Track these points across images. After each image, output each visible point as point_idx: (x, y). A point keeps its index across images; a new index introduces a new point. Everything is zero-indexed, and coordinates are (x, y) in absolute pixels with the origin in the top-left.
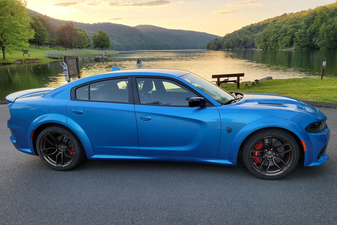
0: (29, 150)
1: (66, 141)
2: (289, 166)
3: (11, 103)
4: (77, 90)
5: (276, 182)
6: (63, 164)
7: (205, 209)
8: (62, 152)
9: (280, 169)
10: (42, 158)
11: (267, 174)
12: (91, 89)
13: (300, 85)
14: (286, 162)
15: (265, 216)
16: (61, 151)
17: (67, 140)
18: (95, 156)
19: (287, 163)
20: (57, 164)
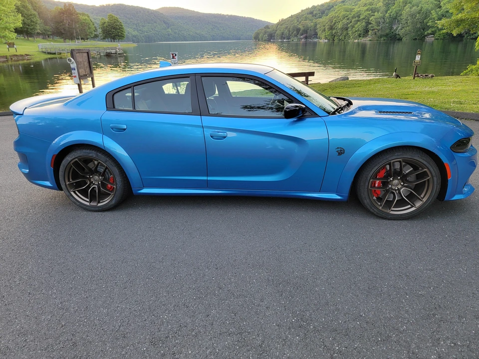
0: (48, 183)
1: (103, 170)
2: (424, 200)
3: (17, 116)
4: (116, 96)
5: (405, 222)
6: (99, 202)
7: (318, 266)
8: (96, 185)
9: (411, 205)
10: (68, 194)
11: (392, 212)
12: (136, 94)
13: (387, 87)
14: (420, 195)
15: (408, 274)
16: (94, 184)
17: (104, 168)
18: (145, 191)
19: (422, 196)
20: (90, 202)
